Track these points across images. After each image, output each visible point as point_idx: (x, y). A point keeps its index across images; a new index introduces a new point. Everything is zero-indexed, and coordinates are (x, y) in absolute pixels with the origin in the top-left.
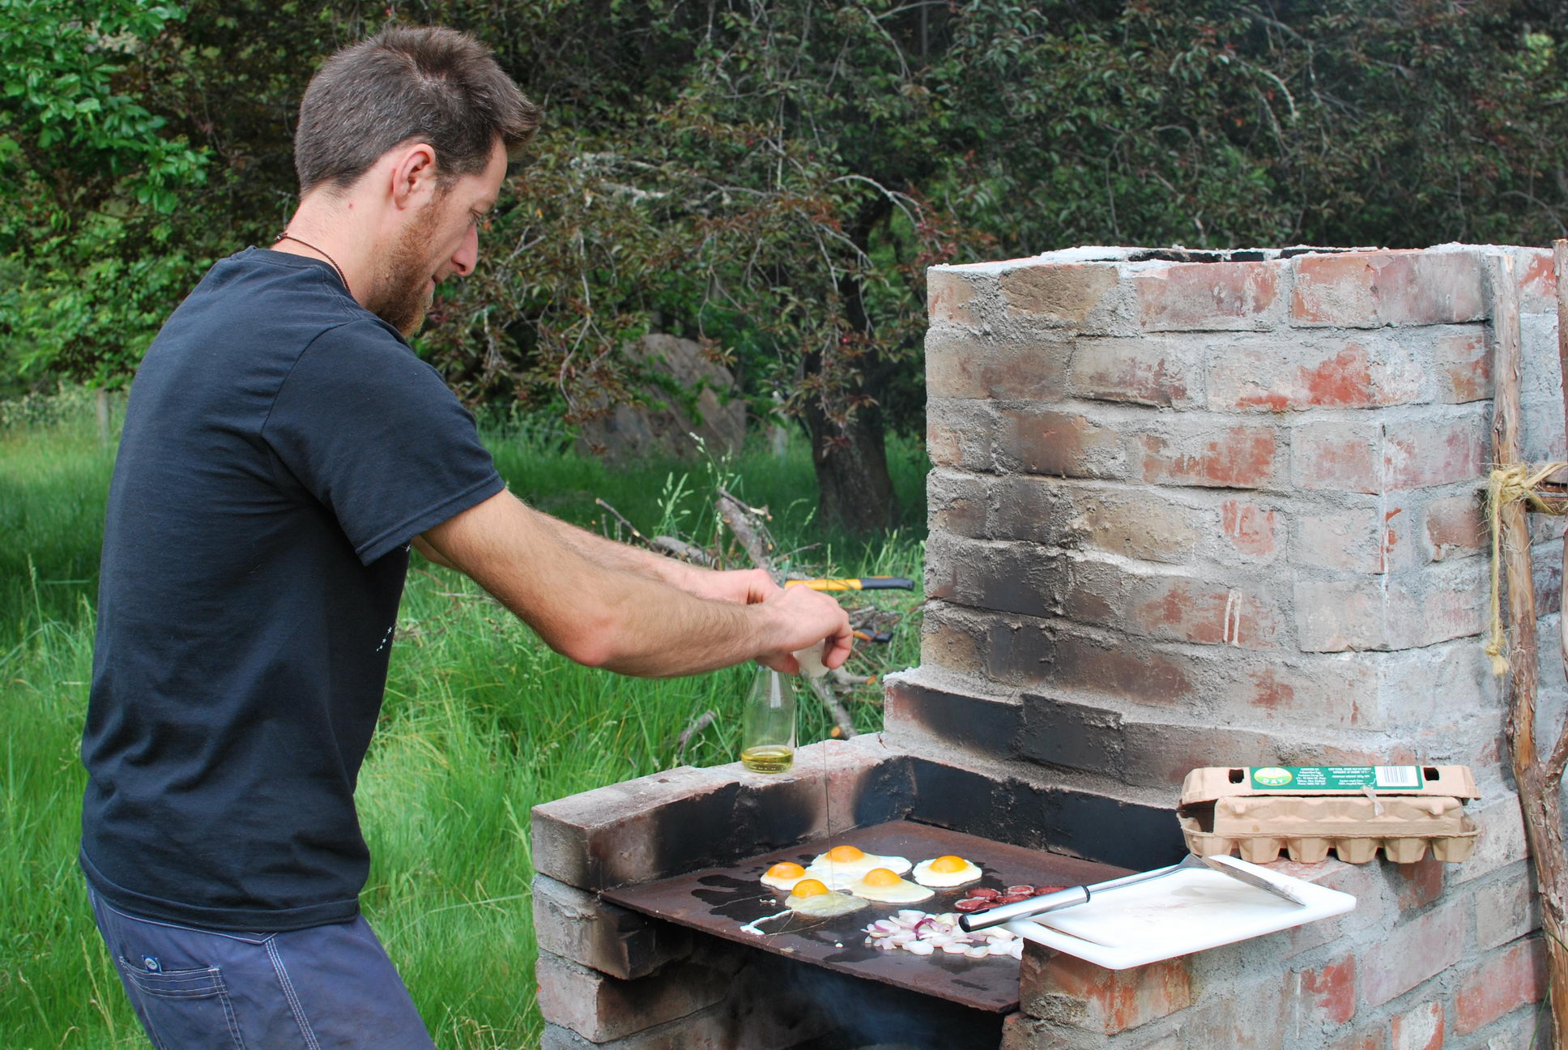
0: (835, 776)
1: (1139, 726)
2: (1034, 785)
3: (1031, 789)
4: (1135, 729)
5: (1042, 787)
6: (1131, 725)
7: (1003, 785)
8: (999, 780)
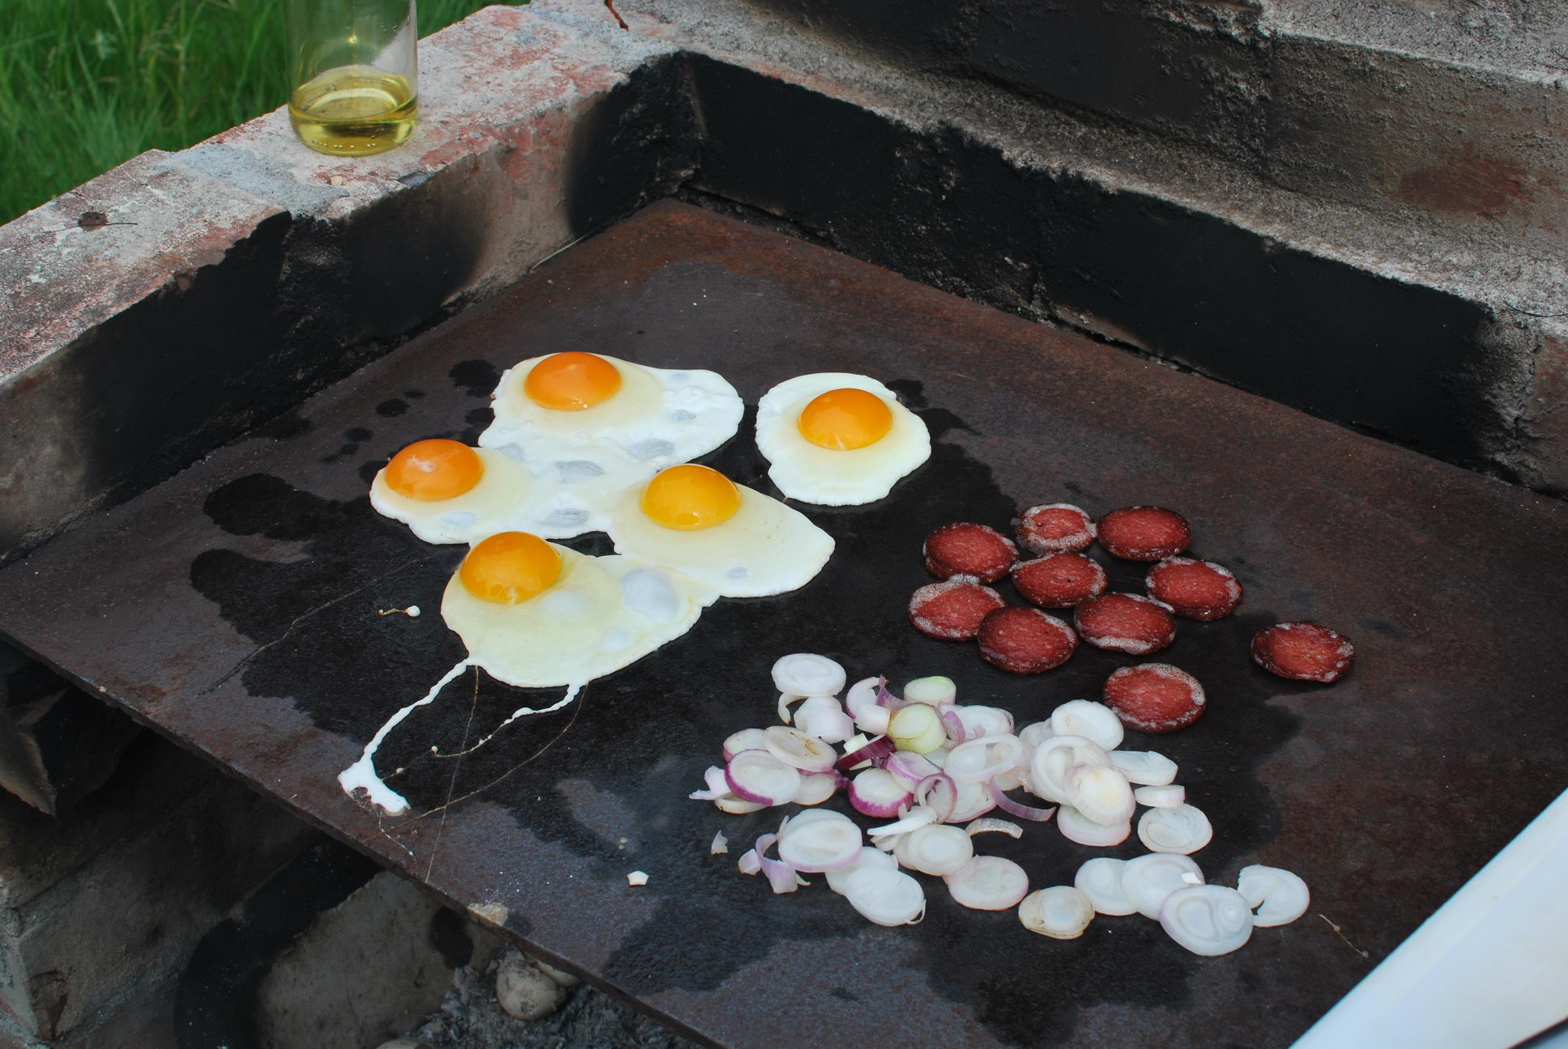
0: (522, 137)
1: (1319, 49)
2: (1018, 155)
3: (1008, 165)
4: (1305, 55)
5: (1038, 163)
6: (1295, 43)
7: (927, 138)
8: (916, 126)
